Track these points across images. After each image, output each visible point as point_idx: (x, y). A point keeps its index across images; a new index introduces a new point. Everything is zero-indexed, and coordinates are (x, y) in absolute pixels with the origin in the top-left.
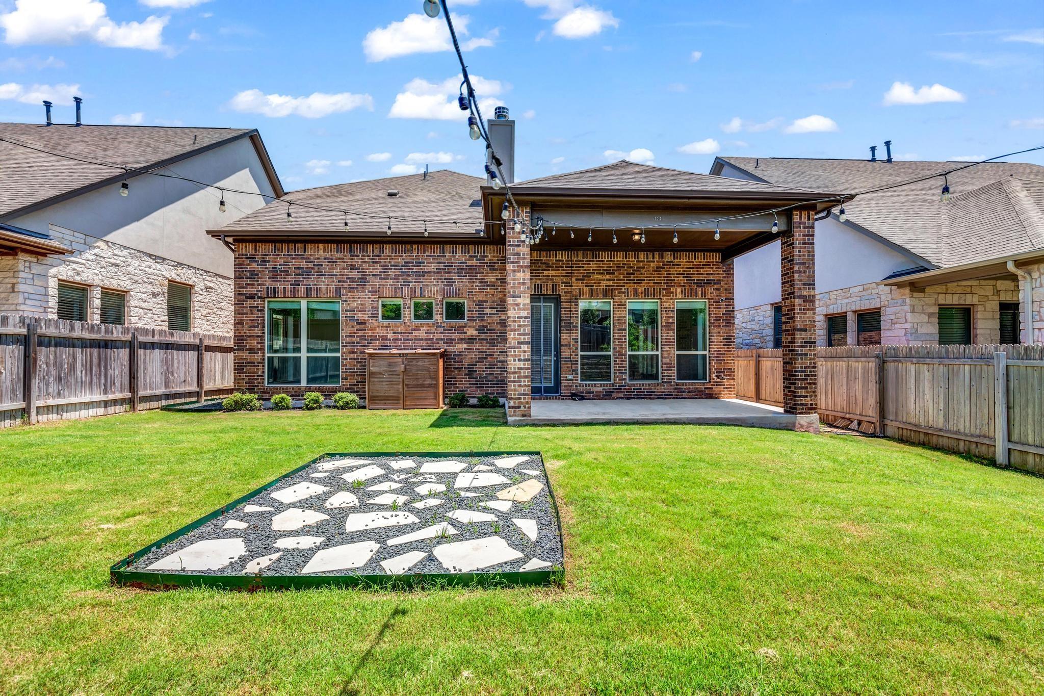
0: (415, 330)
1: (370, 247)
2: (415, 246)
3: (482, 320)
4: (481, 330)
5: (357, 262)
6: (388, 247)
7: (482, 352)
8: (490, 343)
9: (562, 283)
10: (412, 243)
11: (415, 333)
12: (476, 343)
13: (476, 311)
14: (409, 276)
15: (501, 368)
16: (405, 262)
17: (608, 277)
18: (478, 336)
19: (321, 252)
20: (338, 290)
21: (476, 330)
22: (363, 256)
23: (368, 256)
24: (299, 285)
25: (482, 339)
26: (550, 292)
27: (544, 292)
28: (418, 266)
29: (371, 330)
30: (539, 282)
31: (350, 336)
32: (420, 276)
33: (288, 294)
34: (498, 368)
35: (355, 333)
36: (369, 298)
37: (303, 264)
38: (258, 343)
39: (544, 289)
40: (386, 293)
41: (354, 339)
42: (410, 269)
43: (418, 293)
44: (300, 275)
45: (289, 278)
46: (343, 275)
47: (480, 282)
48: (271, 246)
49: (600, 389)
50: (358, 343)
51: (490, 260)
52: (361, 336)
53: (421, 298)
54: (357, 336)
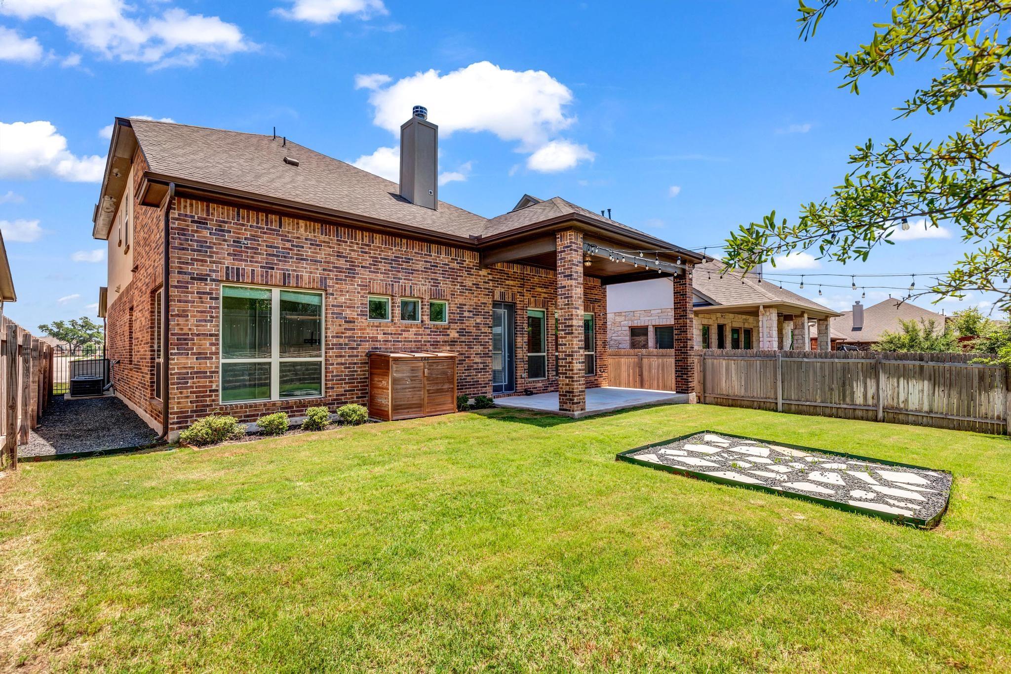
0: (404, 331)
1: (359, 234)
2: (404, 241)
3: (462, 323)
4: (461, 332)
5: (345, 249)
6: (378, 237)
7: (462, 354)
8: (468, 345)
9: (518, 292)
10: (402, 236)
11: (405, 335)
12: (457, 345)
13: (458, 313)
14: (399, 272)
15: (476, 369)
16: (395, 257)
17: (544, 290)
18: (459, 338)
19: (302, 231)
20: (323, 280)
21: (458, 332)
22: (352, 243)
23: (357, 244)
24: (273, 268)
25: (462, 342)
26: (510, 300)
27: (507, 300)
28: (407, 262)
29: (361, 330)
30: (503, 290)
31: (337, 337)
32: (409, 273)
33: (258, 279)
34: (474, 369)
35: (342, 333)
36: (358, 293)
37: (278, 242)
38: (212, 344)
39: (506, 296)
40: (376, 288)
41: (341, 341)
42: (399, 265)
43: (408, 292)
44: (274, 255)
45: (259, 258)
46: (328, 263)
47: (461, 286)
48: (232, 212)
49: (540, 385)
50: (346, 344)
51: (468, 265)
52: (350, 337)
53: (411, 297)
54: (345, 337)
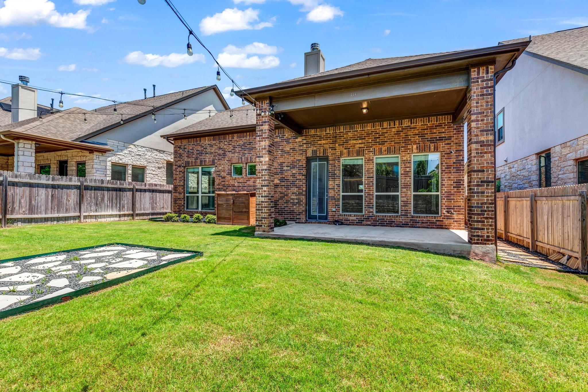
0: (248, 181)
1: (227, 136)
2: (248, 134)
3: (282, 174)
4: (282, 180)
5: (222, 145)
6: (235, 135)
7: (282, 193)
8: (286, 188)
9: (330, 148)
10: (246, 132)
11: (248, 183)
12: (279, 188)
13: (279, 169)
14: (245, 150)
15: (292, 203)
16: (244, 143)
17: (360, 141)
18: (280, 184)
19: (206, 142)
20: (213, 161)
21: (279, 180)
22: (224, 141)
23: (227, 141)
24: (197, 159)
25: (282, 186)
26: (322, 155)
27: (318, 155)
28: (249, 145)
29: (228, 181)
30: (315, 148)
31: (218, 185)
32: (250, 150)
33: (193, 164)
34: (290, 203)
35: (221, 183)
36: (227, 164)
37: (199, 148)
38: (182, 189)
39: (318, 153)
40: (234, 161)
41: (220, 187)
42: (245, 147)
43: (249, 160)
44: (198, 154)
45: (194, 156)
46: (215, 153)
47: (281, 151)
48: (187, 140)
49: (355, 218)
50: (222, 188)
51: (287, 137)
52: (223, 185)
53: (251, 162)
54: (222, 185)
